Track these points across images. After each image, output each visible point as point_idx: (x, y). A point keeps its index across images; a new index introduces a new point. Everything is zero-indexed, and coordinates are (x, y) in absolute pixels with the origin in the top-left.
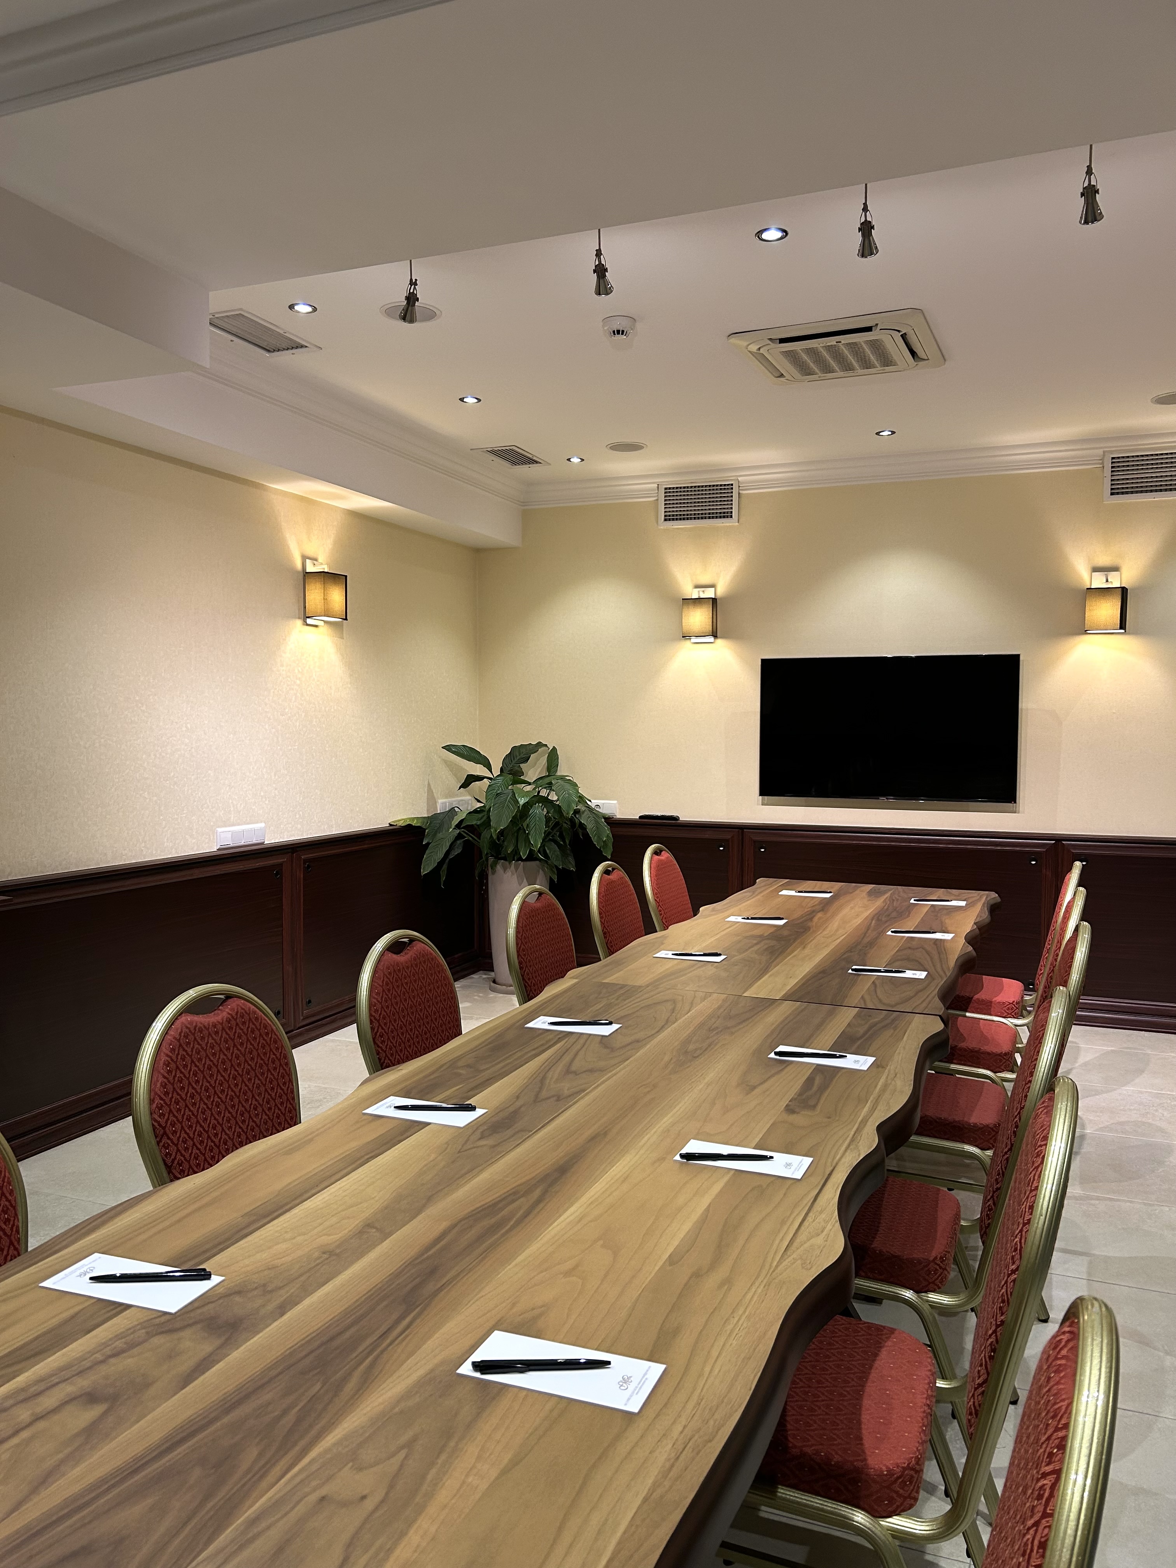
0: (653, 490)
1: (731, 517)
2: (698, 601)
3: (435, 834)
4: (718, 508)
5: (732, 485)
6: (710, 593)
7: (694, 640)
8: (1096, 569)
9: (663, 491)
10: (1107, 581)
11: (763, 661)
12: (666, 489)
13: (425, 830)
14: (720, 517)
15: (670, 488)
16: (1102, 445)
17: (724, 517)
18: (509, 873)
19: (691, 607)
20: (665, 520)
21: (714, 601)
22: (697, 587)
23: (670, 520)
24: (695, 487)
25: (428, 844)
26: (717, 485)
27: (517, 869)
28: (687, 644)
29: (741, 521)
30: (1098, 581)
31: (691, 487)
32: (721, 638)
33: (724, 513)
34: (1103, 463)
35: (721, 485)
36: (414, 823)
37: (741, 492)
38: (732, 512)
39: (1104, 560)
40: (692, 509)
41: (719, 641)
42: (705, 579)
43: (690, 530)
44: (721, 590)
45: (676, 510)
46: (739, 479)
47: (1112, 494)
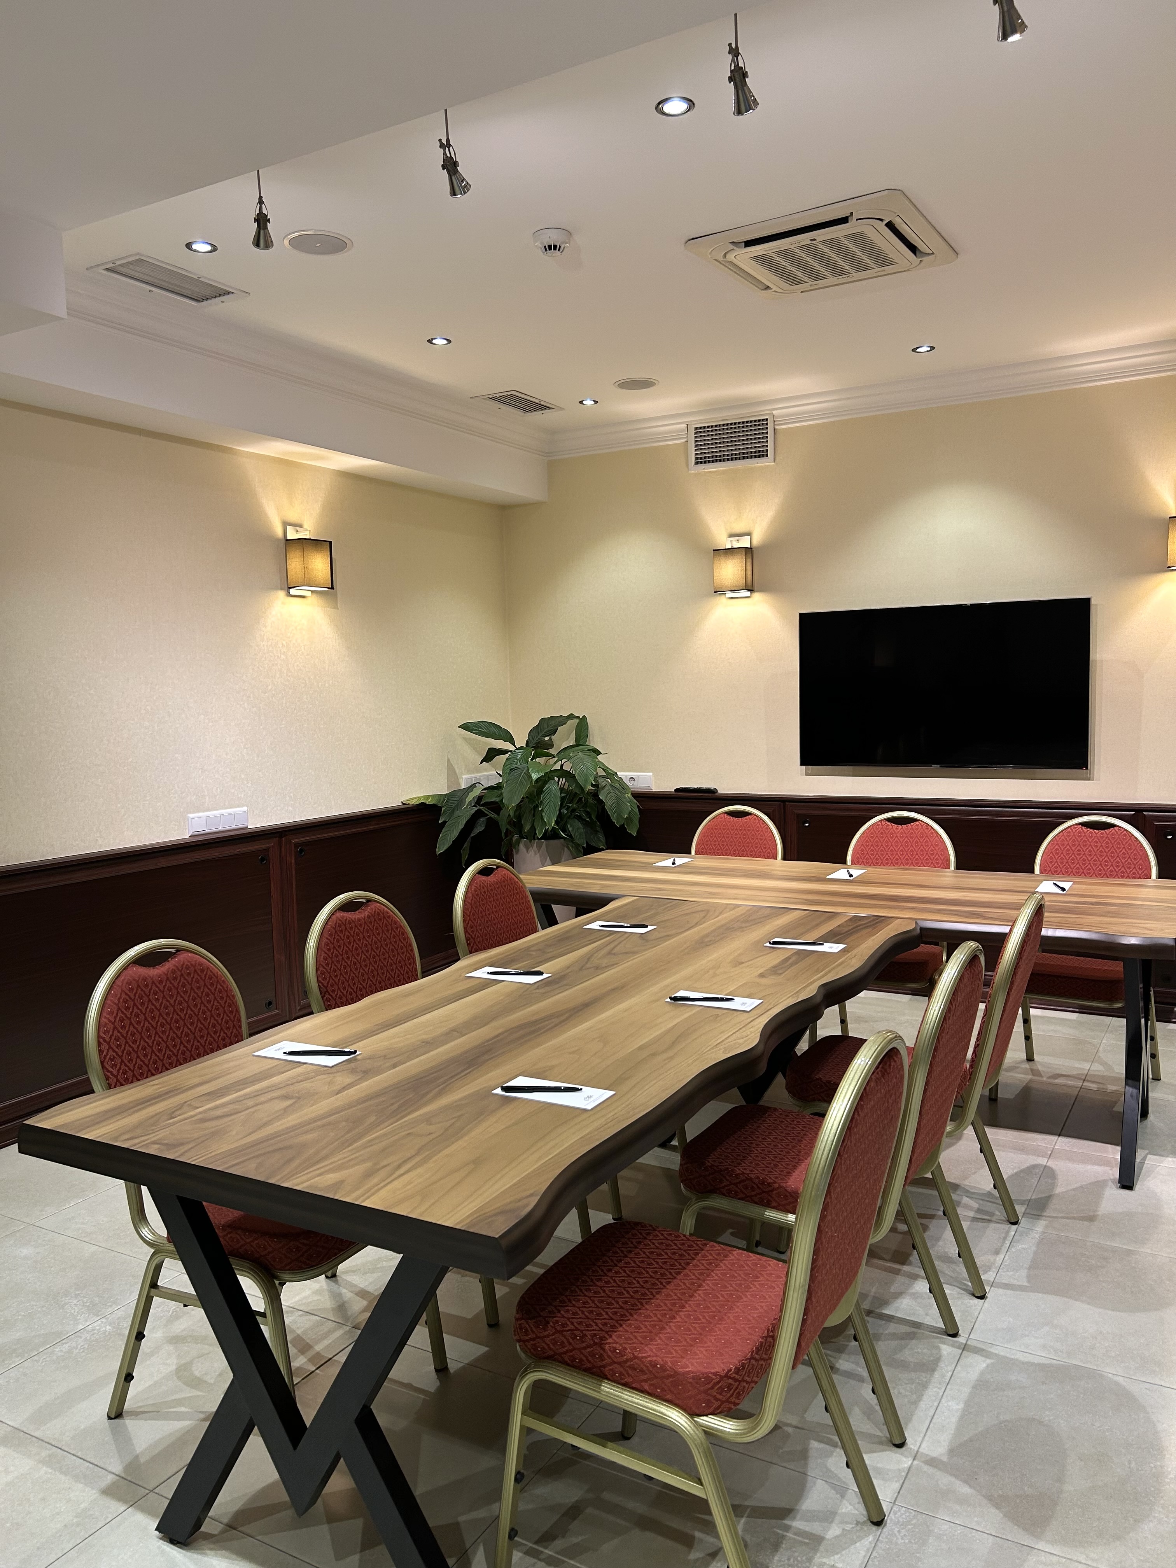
0: (682, 431)
1: (767, 456)
2: (732, 551)
3: (451, 812)
4: (752, 447)
5: (767, 420)
6: (745, 542)
7: (728, 595)
9: (693, 431)
11: (801, 615)
12: (696, 428)
13: (441, 808)
14: (755, 457)
15: (701, 428)
17: (759, 456)
18: (532, 852)
19: (723, 558)
20: (697, 463)
21: (748, 551)
22: (730, 535)
23: (701, 463)
24: (727, 424)
25: (445, 823)
26: (751, 422)
27: (539, 847)
28: (722, 600)
29: (777, 459)
31: (724, 425)
32: (757, 591)
33: (759, 452)
35: (755, 421)
36: (430, 801)
37: (776, 427)
38: (767, 451)
40: (725, 450)
41: (757, 596)
42: (739, 528)
43: (724, 472)
44: (757, 539)
45: (708, 451)
46: (774, 412)
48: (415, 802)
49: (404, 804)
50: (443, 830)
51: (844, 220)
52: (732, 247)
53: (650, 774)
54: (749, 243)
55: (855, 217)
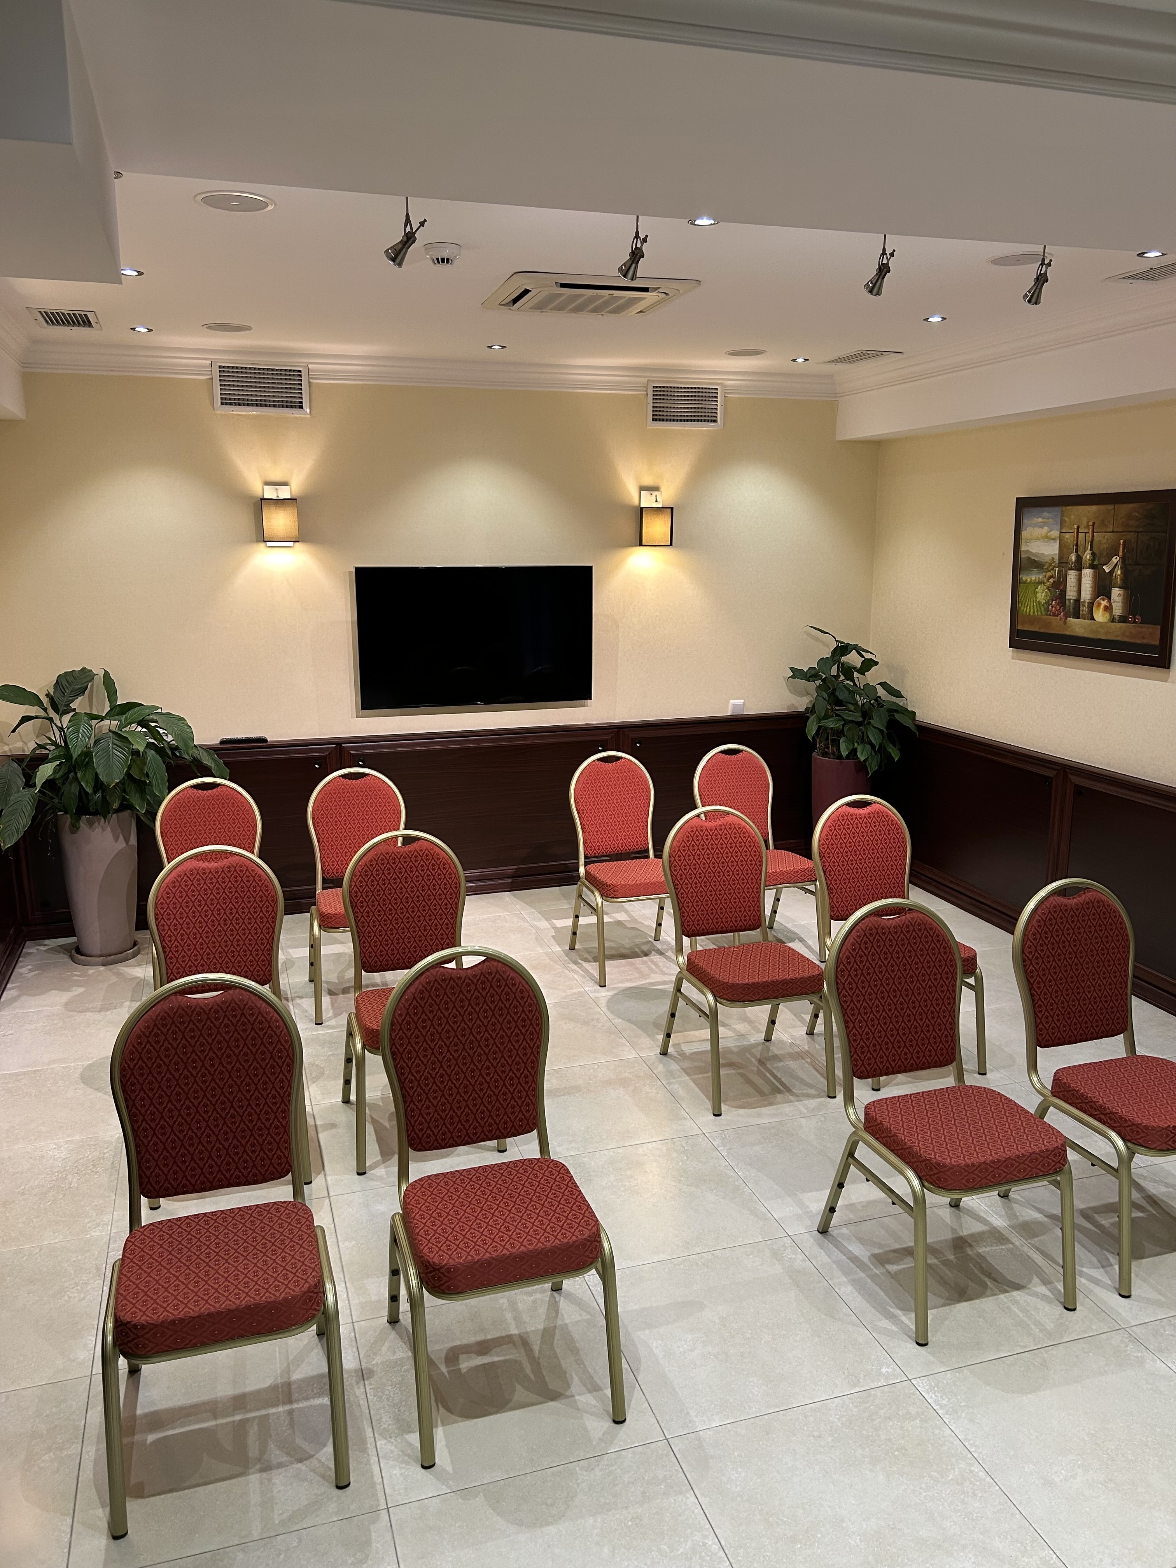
0: (206, 367)
1: (301, 407)
2: (279, 502)
4: (283, 397)
5: (300, 371)
6: (284, 493)
7: (269, 544)
8: (642, 488)
9: (218, 369)
10: (657, 500)
11: (359, 571)
12: (220, 367)
14: (288, 407)
15: (225, 367)
16: (647, 375)
17: (293, 407)
19: (273, 509)
20: (222, 403)
21: (295, 501)
22: (268, 484)
23: (226, 404)
24: (255, 369)
26: (282, 370)
29: (314, 414)
30: (647, 501)
31: (250, 368)
32: (303, 543)
33: (292, 402)
34: (647, 391)
35: (287, 371)
37: (311, 380)
38: (301, 402)
39: (648, 481)
40: (254, 395)
41: (300, 547)
42: (276, 476)
43: (253, 417)
44: (297, 488)
45: (235, 393)
46: (309, 365)
47: (653, 420)
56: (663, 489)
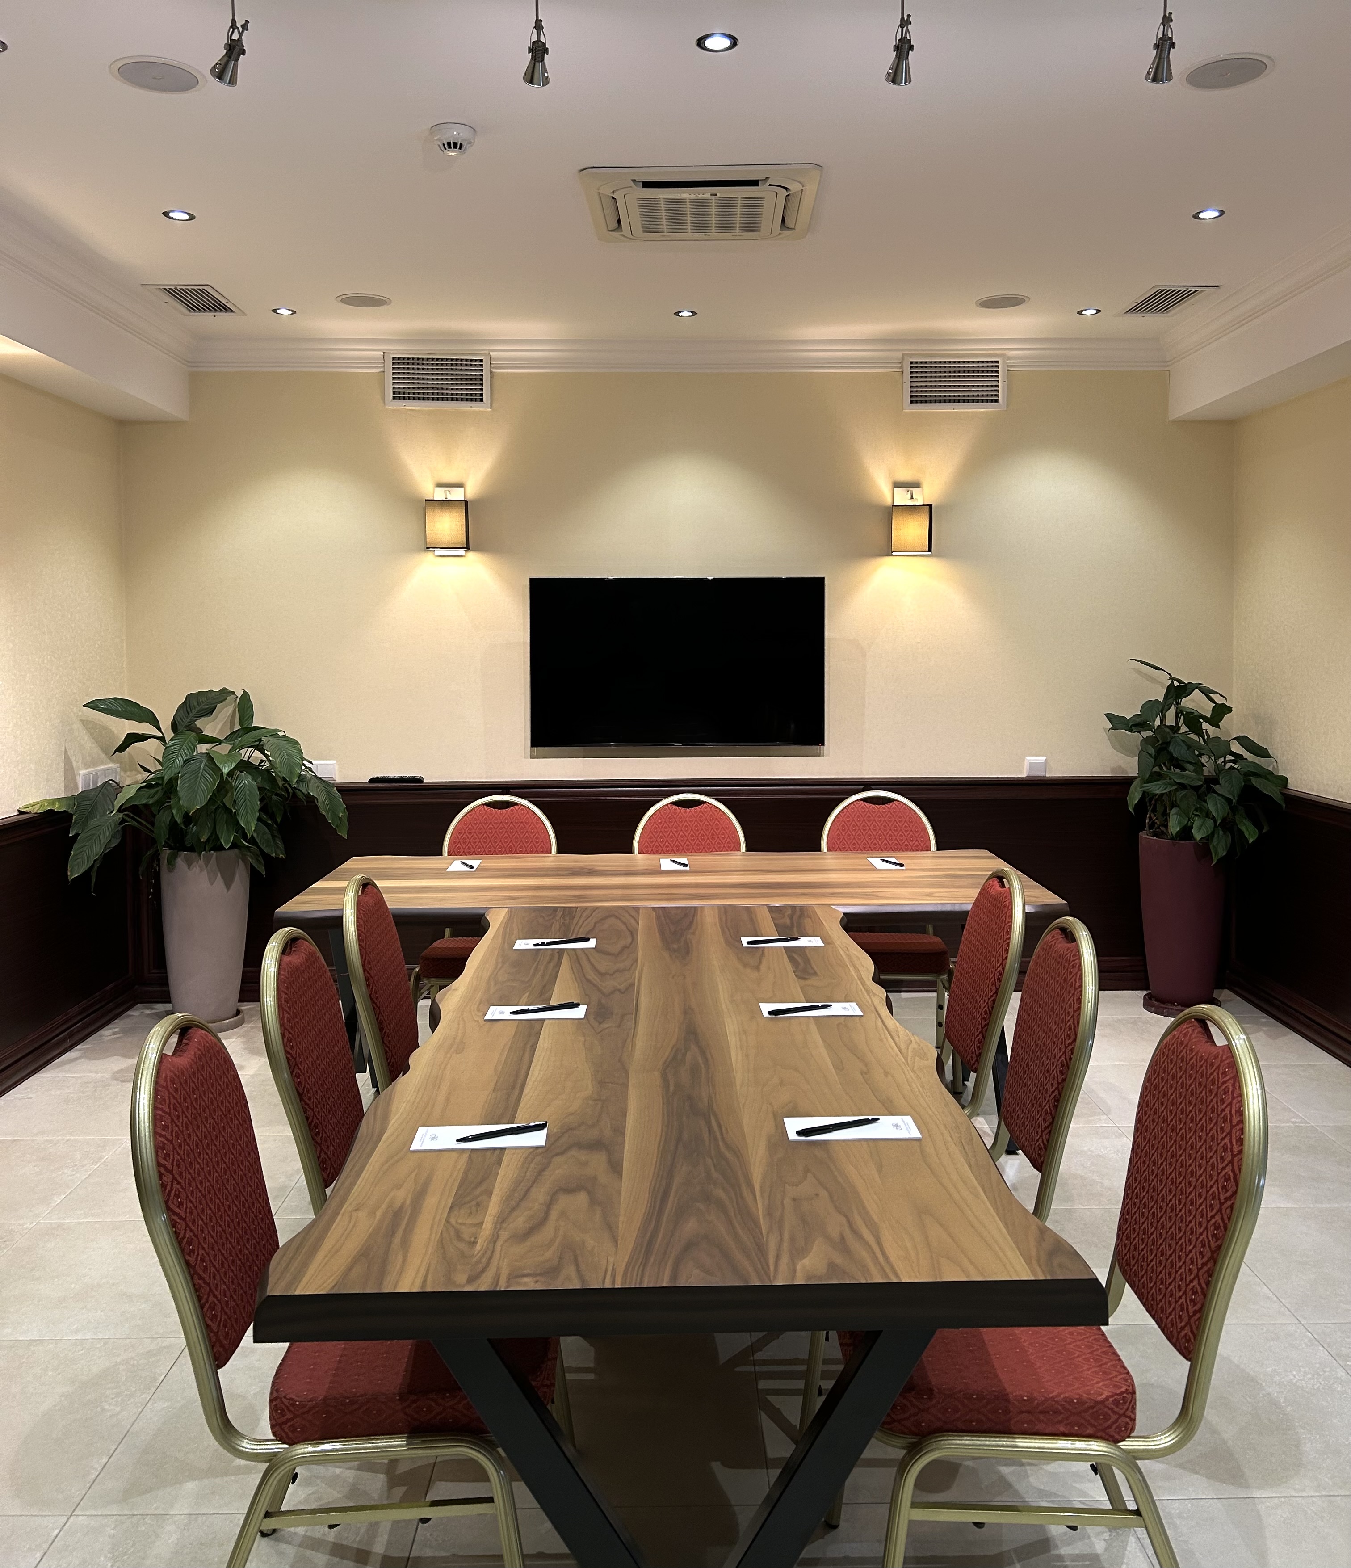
0: (377, 359)
1: (482, 400)
2: (445, 503)
3: (87, 820)
4: (463, 388)
5: (481, 361)
6: (457, 494)
7: (438, 552)
8: (897, 485)
9: (391, 361)
10: (912, 498)
12: (394, 359)
13: (71, 815)
14: (467, 400)
15: (399, 359)
16: (901, 347)
17: (472, 400)
18: (196, 869)
19: (438, 511)
20: (394, 398)
21: (466, 503)
22: (440, 485)
23: (399, 398)
24: (433, 359)
25: (77, 835)
26: (461, 360)
27: (207, 862)
28: (431, 558)
29: (494, 405)
30: (902, 498)
31: (428, 359)
32: (473, 550)
33: (471, 395)
34: (902, 367)
35: (467, 360)
36: (56, 808)
37: (493, 370)
38: (482, 395)
39: (904, 475)
40: (430, 388)
41: (471, 555)
42: (449, 476)
43: (429, 413)
44: (471, 490)
45: (409, 386)
46: (491, 353)
47: (912, 402)
48: (36, 809)
49: (21, 813)
50: (75, 846)
51: (754, 183)
52: (632, 184)
53: (334, 762)
54: (647, 185)
55: (769, 182)
56: (925, 485)
